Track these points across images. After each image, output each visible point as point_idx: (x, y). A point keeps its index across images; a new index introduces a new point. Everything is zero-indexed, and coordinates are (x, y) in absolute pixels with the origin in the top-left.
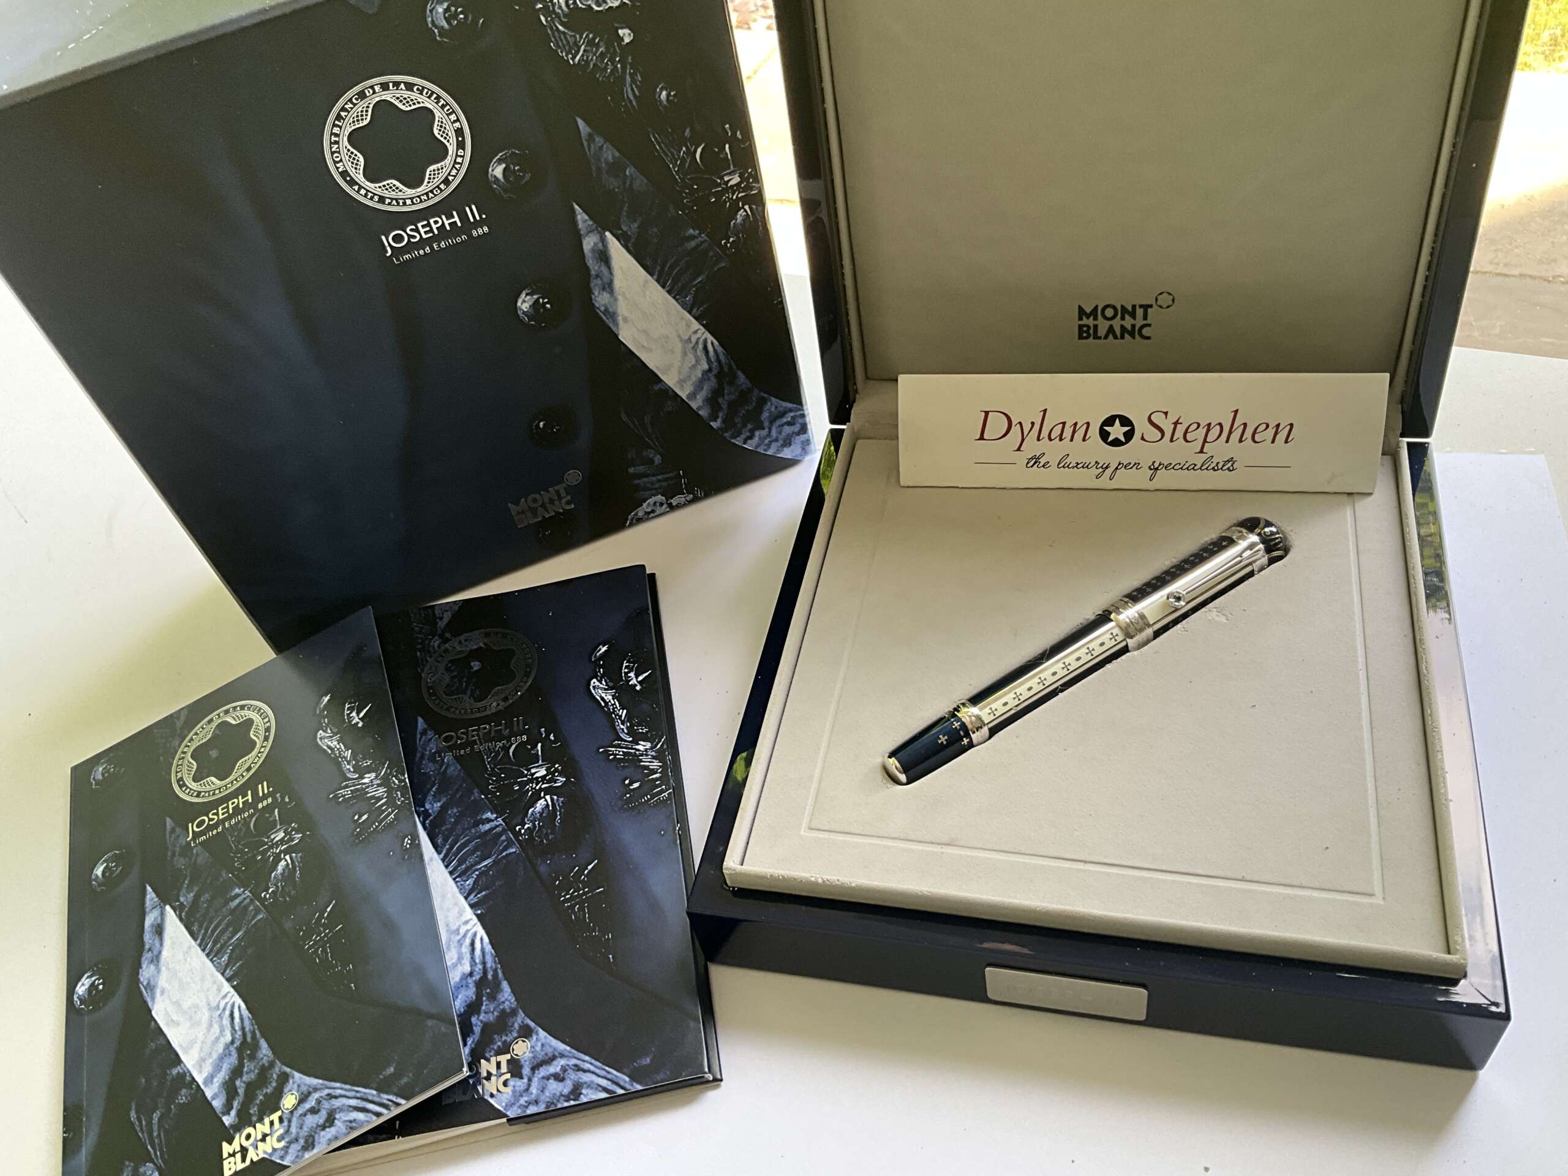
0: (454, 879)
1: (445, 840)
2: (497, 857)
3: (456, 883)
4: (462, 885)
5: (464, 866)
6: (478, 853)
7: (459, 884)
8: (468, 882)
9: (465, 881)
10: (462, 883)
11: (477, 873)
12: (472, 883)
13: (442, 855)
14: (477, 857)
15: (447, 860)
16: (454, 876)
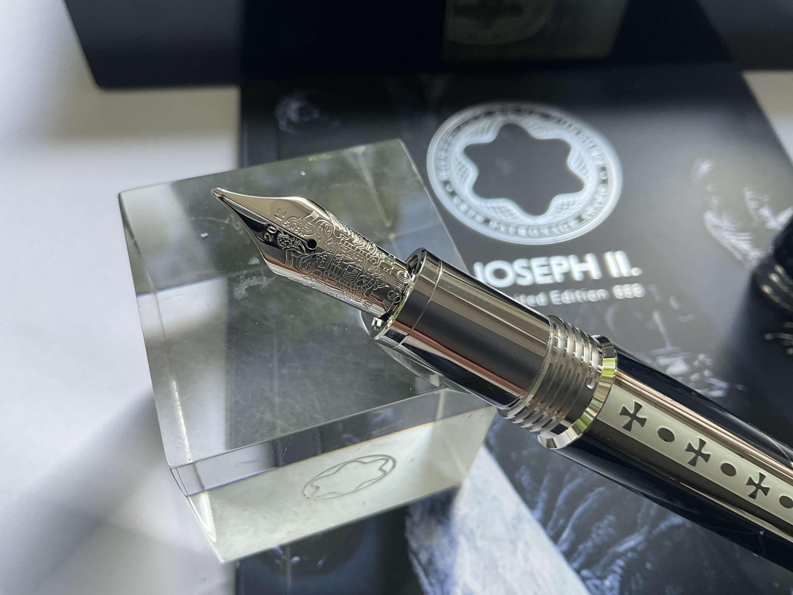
0: (578, 571)
1: (537, 478)
2: (650, 532)
3: (584, 580)
4: (597, 587)
5: (589, 544)
6: (611, 518)
7: (589, 583)
8: (607, 583)
9: (602, 578)
10: (597, 582)
11: (620, 562)
12: (616, 585)
13: (538, 512)
14: (610, 526)
15: (551, 524)
16: (576, 565)
